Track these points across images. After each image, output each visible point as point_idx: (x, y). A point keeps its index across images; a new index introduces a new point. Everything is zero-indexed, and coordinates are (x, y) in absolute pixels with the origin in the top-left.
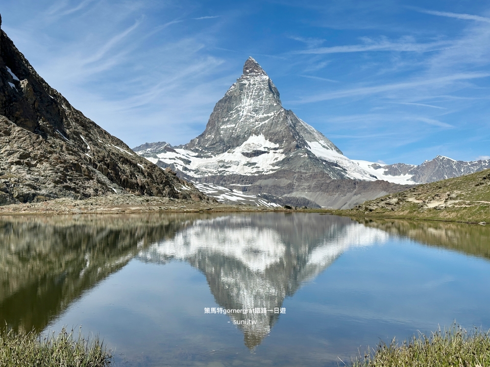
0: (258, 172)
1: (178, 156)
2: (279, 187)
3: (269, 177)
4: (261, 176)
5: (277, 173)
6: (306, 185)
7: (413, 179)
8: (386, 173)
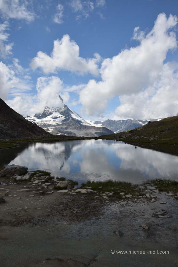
0: (56, 124)
1: (32, 118)
2: (63, 128)
3: (60, 125)
4: (58, 125)
5: (62, 124)
6: (71, 127)
7: (102, 125)
8: (94, 124)
